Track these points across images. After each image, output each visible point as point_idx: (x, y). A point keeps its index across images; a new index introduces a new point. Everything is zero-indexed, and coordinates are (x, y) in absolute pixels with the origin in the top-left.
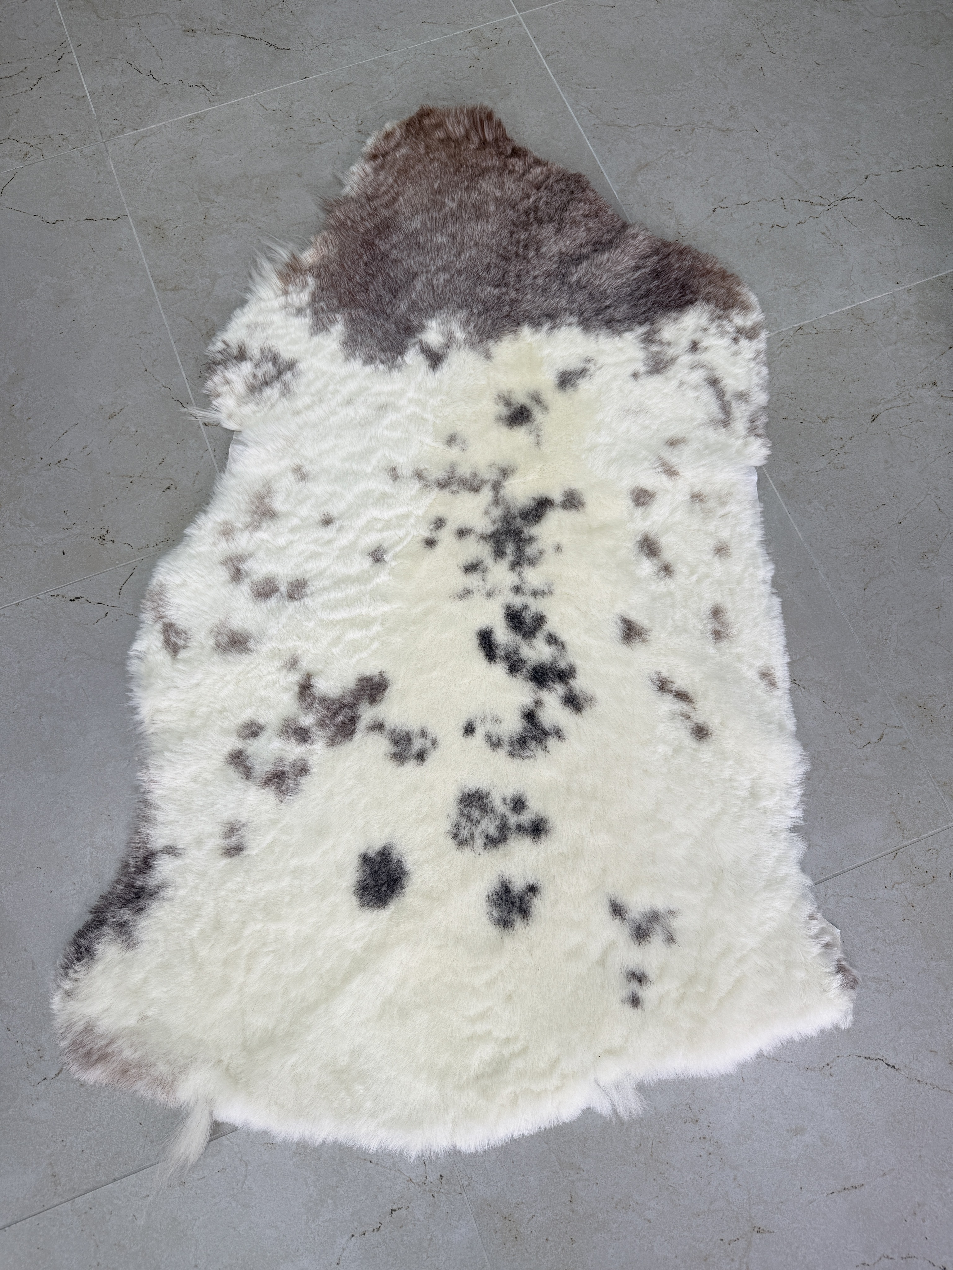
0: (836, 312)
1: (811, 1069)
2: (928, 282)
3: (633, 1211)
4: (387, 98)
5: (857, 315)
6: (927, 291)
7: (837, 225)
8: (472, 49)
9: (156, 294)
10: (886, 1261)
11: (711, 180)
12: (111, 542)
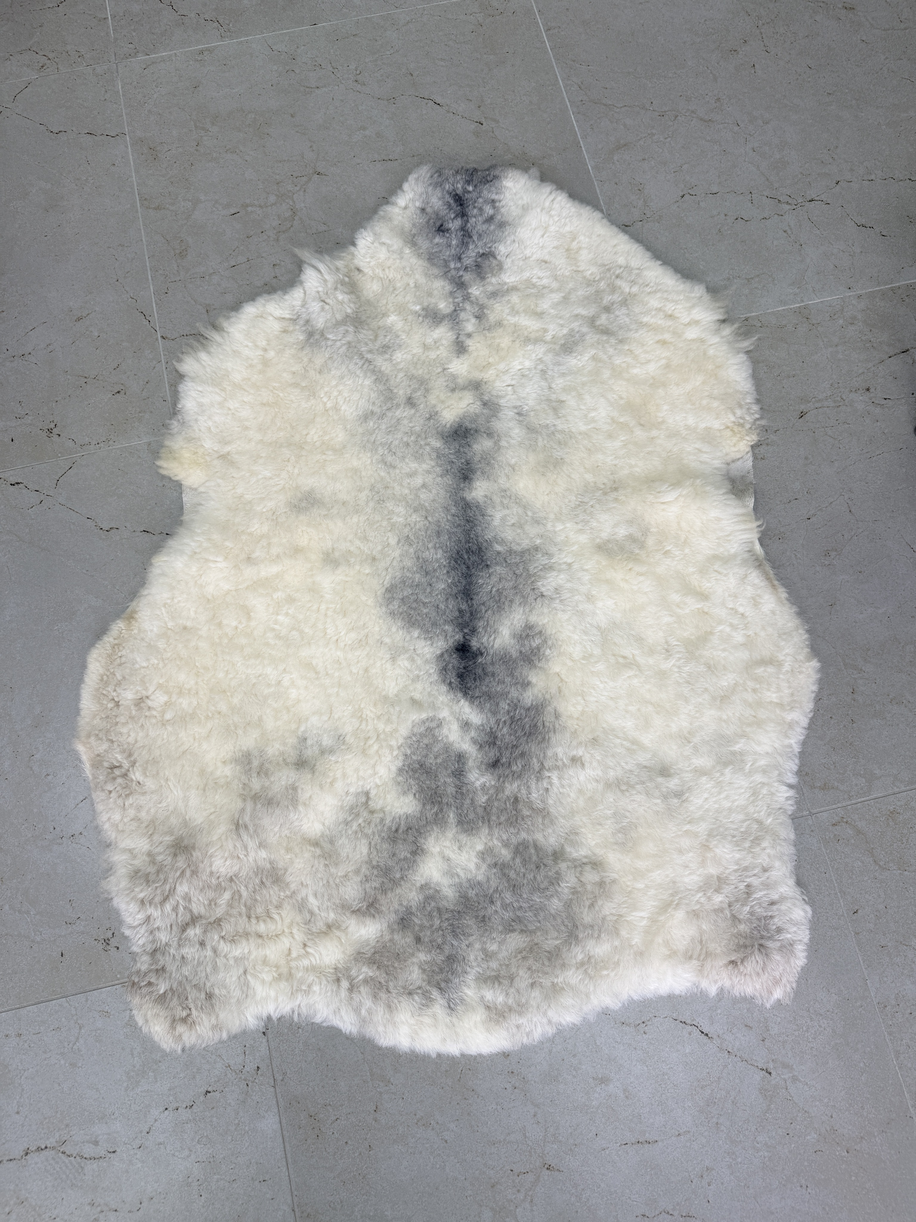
0: (784, 308)
1: (627, 1024)
2: (879, 291)
3: (433, 1129)
5: (804, 314)
6: (877, 300)
7: (800, 225)
9: (139, 210)
10: (666, 1216)
11: (685, 167)
12: (57, 436)
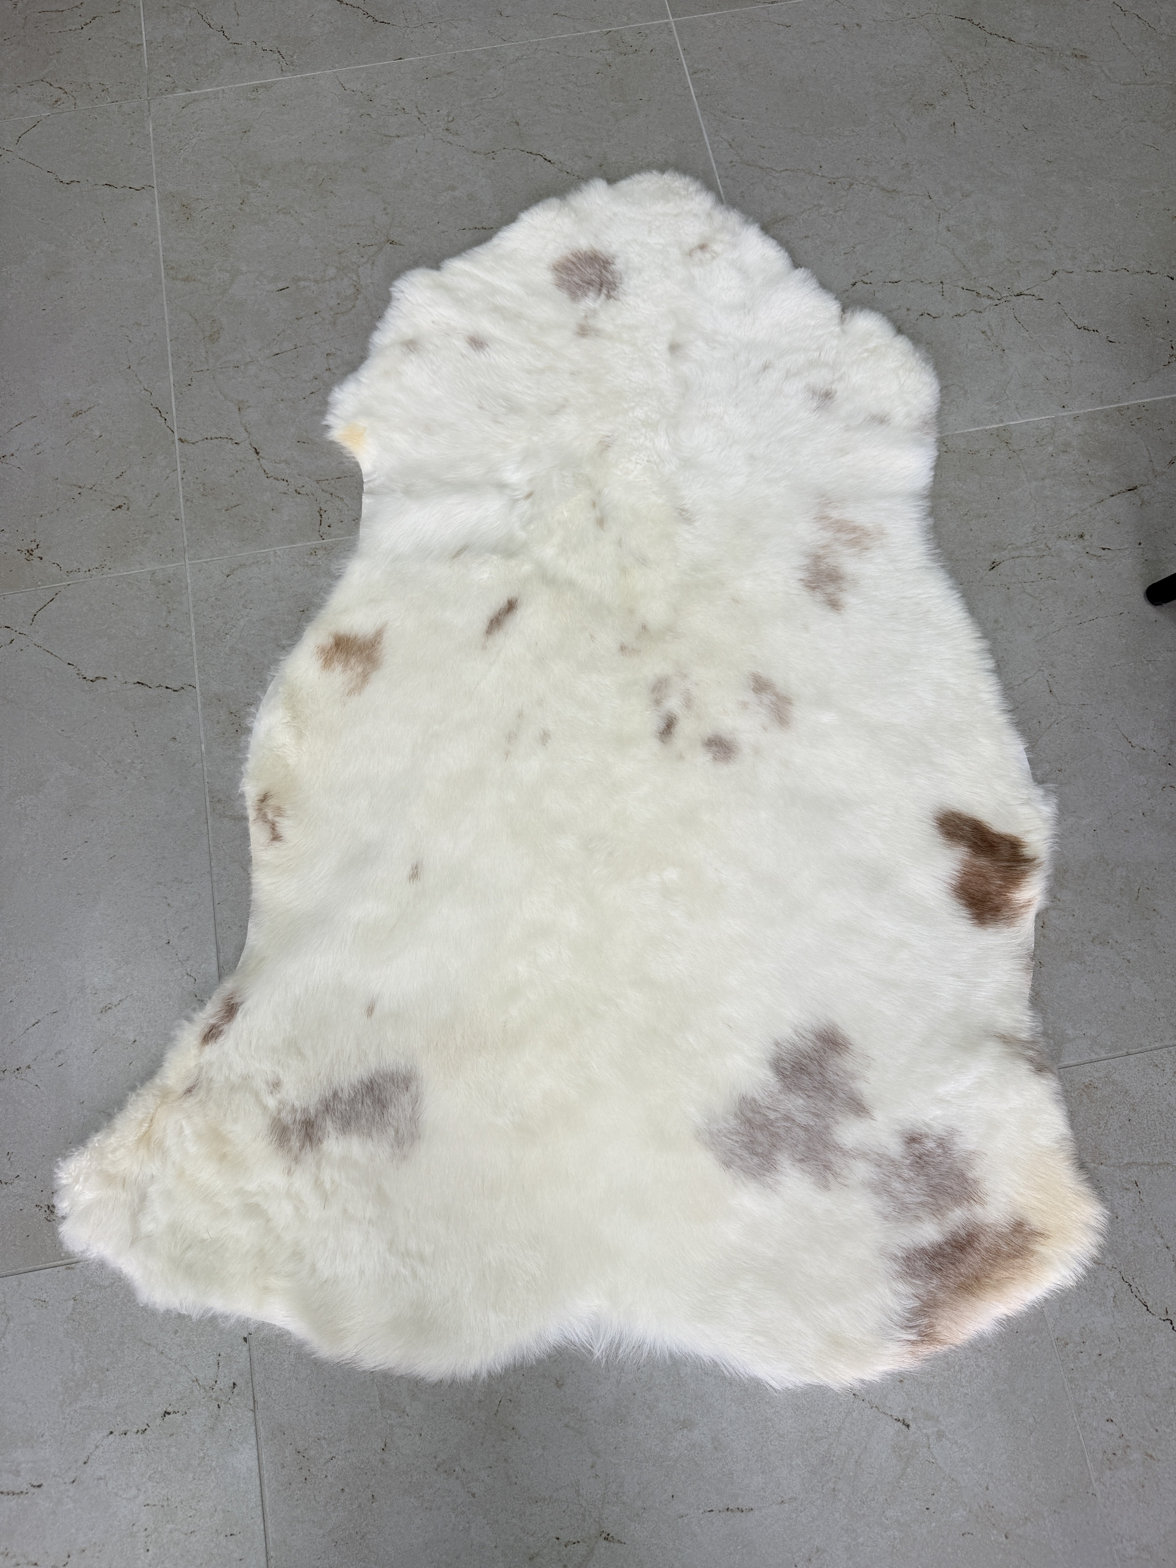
0: (977, 429)
2: (1102, 411)
4: (490, 96)
5: (1003, 437)
6: (1099, 422)
7: (1003, 326)
8: (605, 52)
9: (163, 281)
11: (859, 247)
12: (39, 559)
